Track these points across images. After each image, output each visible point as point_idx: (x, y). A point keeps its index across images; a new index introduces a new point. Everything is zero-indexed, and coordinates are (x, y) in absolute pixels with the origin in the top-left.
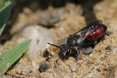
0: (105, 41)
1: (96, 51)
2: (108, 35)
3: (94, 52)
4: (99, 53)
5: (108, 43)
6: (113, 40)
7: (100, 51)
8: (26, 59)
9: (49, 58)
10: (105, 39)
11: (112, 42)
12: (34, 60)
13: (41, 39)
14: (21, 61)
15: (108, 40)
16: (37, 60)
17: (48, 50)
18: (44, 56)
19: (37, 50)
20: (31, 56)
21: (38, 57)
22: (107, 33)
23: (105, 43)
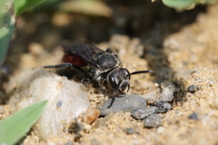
0: (186, 104)
1: (170, 123)
2: (193, 92)
3: (166, 124)
4: (175, 127)
5: (193, 108)
6: (202, 102)
7: (177, 122)
8: (37, 138)
9: (81, 136)
10: (186, 100)
11: (199, 105)
12: (52, 139)
13: (65, 99)
14: (26, 141)
15: (193, 102)
16: (57, 140)
17: (79, 121)
18: (71, 132)
19: (58, 121)
20: (47, 131)
21: (58, 134)
22: (191, 89)
23: (187, 108)
